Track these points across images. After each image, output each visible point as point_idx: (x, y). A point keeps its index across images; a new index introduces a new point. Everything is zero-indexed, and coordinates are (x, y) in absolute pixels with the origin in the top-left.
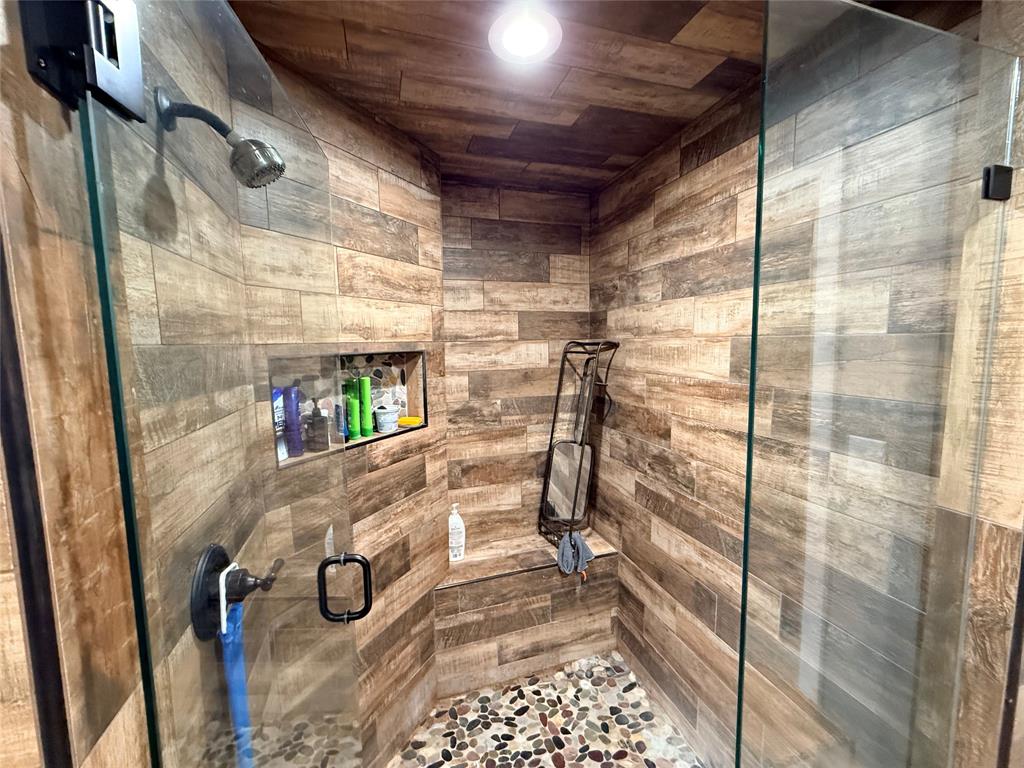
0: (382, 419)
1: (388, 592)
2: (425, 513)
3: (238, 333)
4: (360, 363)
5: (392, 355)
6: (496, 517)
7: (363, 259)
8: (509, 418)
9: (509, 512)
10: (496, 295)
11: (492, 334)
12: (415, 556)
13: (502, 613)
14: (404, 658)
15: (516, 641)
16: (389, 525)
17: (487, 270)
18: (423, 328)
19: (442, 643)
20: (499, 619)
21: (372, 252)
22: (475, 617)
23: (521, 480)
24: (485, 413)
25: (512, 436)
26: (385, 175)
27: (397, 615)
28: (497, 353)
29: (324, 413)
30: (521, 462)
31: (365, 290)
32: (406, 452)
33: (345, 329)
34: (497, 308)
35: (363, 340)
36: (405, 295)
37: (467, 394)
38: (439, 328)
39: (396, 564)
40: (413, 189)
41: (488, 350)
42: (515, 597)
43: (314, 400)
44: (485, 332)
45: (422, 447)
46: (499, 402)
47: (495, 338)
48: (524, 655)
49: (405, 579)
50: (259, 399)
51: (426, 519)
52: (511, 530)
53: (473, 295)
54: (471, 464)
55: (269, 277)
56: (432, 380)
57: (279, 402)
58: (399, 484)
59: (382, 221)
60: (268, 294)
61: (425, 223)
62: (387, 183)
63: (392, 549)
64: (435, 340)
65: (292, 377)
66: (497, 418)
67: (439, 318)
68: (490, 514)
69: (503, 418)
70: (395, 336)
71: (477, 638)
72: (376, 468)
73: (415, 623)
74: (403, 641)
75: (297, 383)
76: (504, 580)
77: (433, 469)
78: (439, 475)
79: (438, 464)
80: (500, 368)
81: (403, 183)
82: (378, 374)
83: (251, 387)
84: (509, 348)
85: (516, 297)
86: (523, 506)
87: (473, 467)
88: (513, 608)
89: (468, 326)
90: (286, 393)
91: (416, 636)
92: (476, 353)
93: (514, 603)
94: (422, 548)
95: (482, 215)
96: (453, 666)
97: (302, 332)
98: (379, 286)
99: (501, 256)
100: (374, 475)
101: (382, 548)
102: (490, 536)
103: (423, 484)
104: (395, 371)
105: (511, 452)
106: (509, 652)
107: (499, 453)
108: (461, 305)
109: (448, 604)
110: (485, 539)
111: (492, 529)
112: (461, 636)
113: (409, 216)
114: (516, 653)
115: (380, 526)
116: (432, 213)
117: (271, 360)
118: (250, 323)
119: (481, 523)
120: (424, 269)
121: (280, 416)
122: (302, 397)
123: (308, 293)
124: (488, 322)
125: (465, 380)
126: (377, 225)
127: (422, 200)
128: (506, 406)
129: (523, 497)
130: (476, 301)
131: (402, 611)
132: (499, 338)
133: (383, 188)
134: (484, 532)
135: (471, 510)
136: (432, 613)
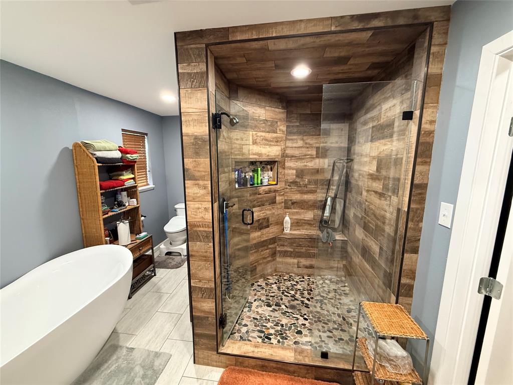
0: (263, 181)
1: (262, 231)
2: (276, 212)
3: (229, 155)
4: (258, 164)
5: (268, 162)
6: (303, 221)
7: (260, 134)
8: (310, 186)
9: (308, 220)
10: (308, 141)
11: (305, 156)
12: (271, 224)
13: (300, 250)
14: (266, 253)
15: (304, 262)
16: (263, 212)
17: (305, 132)
18: (278, 153)
19: (279, 255)
20: (298, 252)
21: (263, 132)
22: (290, 249)
23: (314, 210)
24: (301, 184)
25: (311, 193)
26: (267, 108)
27: (264, 239)
28: (307, 162)
29: (247, 177)
30: (314, 203)
31: (260, 143)
32: (269, 192)
33: (253, 154)
34: (308, 146)
35: (258, 157)
36: (272, 143)
37: (295, 177)
38: (284, 153)
39: (265, 224)
40: (277, 110)
41: (303, 161)
42: (305, 246)
43: (245, 173)
44: (303, 155)
45: (275, 191)
46: (307, 180)
47: (307, 157)
48: (307, 267)
49: (267, 230)
50: (232, 171)
51: (275, 214)
52: (308, 227)
53: (299, 141)
54: (295, 201)
55: (236, 141)
56: (280, 170)
57: (237, 173)
58: (267, 201)
59: (266, 122)
60: (235, 145)
61: (280, 120)
62: (268, 110)
63: (264, 219)
64: (282, 157)
65: (240, 167)
66: (306, 186)
67: (284, 150)
68: (301, 220)
69: (308, 186)
70: (268, 156)
71: (290, 256)
72: (260, 194)
73: (270, 244)
74: (266, 248)
75: (241, 168)
76: (301, 240)
77: (279, 199)
78: (281, 201)
79: (281, 197)
80: (308, 168)
81: (273, 109)
82: (263, 167)
83: (231, 168)
84: (311, 161)
85: (316, 141)
86: (314, 219)
87: (295, 202)
88: (303, 250)
89: (296, 152)
90: (238, 171)
91: (270, 248)
92: (299, 162)
93: (304, 248)
94: (274, 222)
95: (304, 112)
96: (282, 263)
97: (243, 154)
98: (264, 141)
99: (310, 127)
100: (260, 196)
101: (261, 218)
102: (301, 228)
103: (275, 202)
104: (269, 167)
105: (310, 199)
106: (301, 265)
107: (306, 199)
108: (294, 145)
109: (281, 243)
110: (298, 228)
111: (301, 226)
112: (285, 254)
113: (275, 118)
114: (304, 265)
115: (260, 211)
116: (284, 116)
117: (236, 162)
118: (231, 153)
119: (297, 222)
120: (279, 135)
121: (236, 176)
122: (242, 172)
123: (245, 145)
124: (304, 151)
125: (294, 172)
126: (264, 123)
127: (280, 112)
128: (310, 182)
129: (314, 216)
130: (300, 143)
131: (267, 238)
132: (308, 157)
133: (266, 111)
134: (298, 226)
135: (294, 217)
136: (276, 244)
